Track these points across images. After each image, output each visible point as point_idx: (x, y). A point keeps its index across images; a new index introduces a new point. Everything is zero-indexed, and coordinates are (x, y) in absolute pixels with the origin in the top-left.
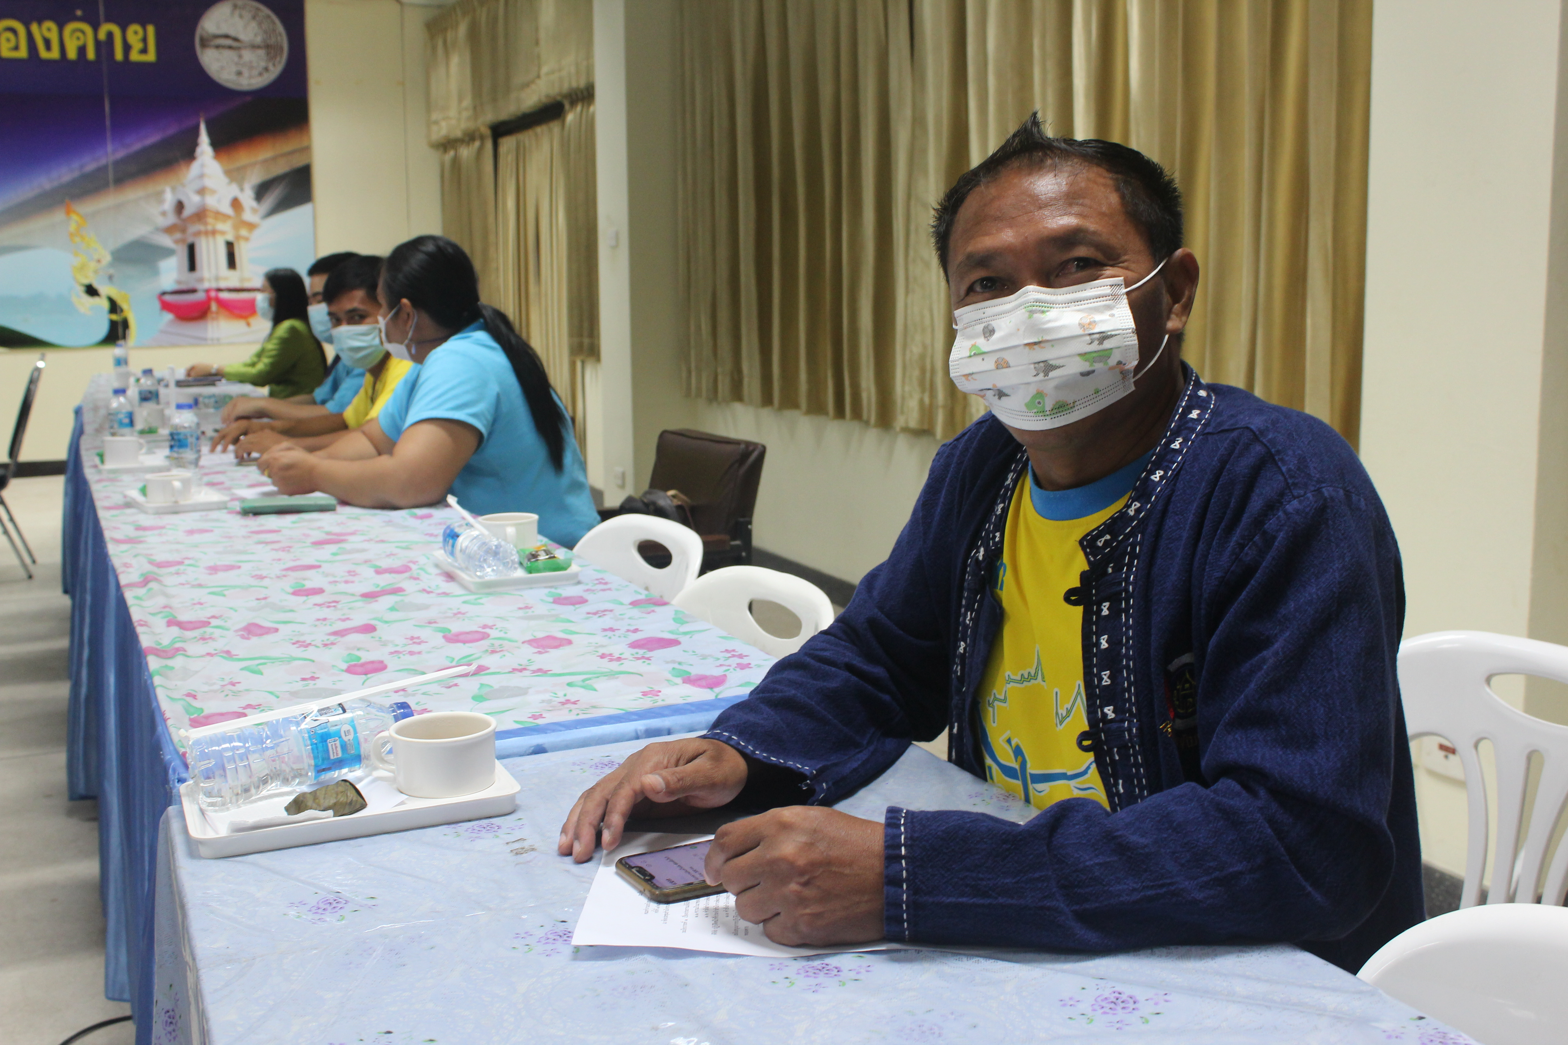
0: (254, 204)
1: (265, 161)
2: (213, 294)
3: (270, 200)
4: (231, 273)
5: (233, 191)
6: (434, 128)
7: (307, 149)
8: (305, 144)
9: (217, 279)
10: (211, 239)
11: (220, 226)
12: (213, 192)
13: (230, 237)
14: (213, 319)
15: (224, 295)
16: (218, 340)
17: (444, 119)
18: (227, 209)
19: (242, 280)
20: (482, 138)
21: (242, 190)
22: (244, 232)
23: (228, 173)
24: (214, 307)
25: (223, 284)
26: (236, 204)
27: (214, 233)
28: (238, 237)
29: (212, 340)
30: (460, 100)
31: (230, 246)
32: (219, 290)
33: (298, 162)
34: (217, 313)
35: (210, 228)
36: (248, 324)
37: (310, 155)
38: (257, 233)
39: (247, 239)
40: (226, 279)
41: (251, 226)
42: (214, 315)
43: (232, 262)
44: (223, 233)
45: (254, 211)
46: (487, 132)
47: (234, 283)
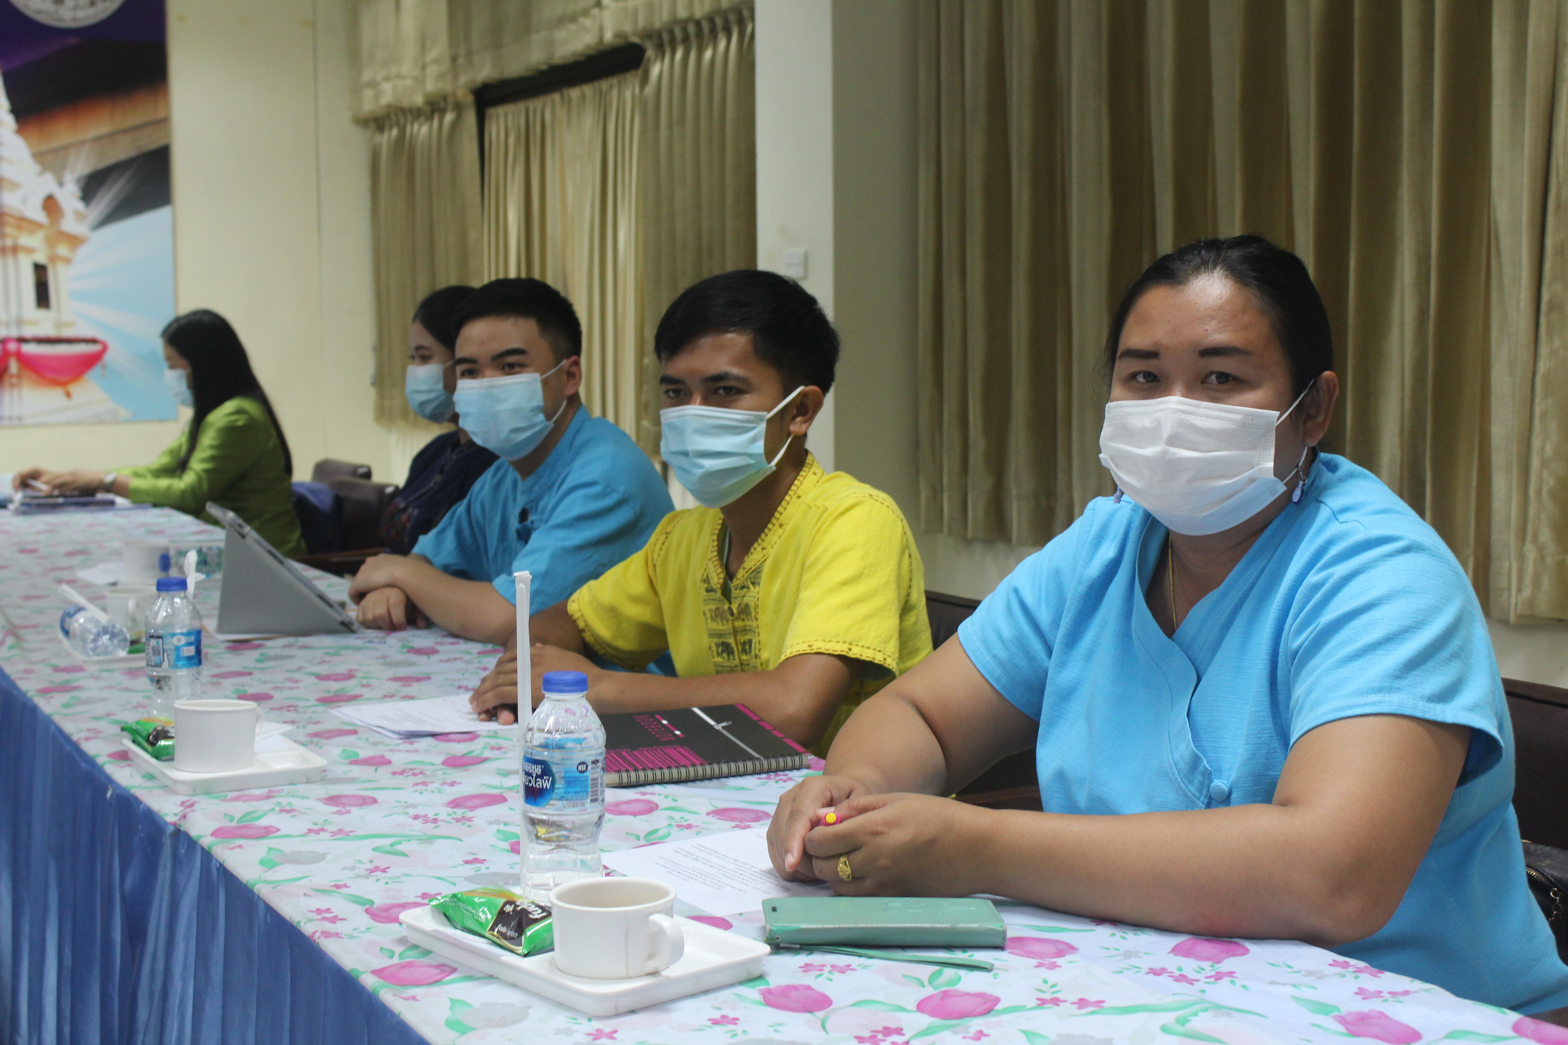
0: (80, 206)
1: (97, 139)
2: (12, 347)
3: (104, 201)
4: (42, 313)
5: (47, 184)
6: (368, 93)
7: (164, 122)
8: (161, 114)
9: (20, 322)
10: (10, 260)
11: (25, 240)
12: (16, 186)
13: (41, 258)
14: (12, 385)
15: (30, 349)
16: (20, 418)
17: (387, 79)
18: (36, 213)
19: (59, 325)
20: (459, 107)
21: (61, 184)
22: (63, 250)
23: (38, 156)
24: (13, 366)
25: (28, 332)
26: (50, 204)
27: (15, 250)
28: (54, 258)
29: (10, 418)
30: (423, 46)
31: (40, 271)
32: (22, 340)
33: (149, 142)
34: (18, 376)
35: (9, 242)
36: (68, 395)
37: (168, 133)
38: (83, 251)
39: (67, 261)
40: (34, 323)
41: (75, 241)
42: (14, 380)
43: (43, 298)
44: (30, 251)
45: (79, 216)
46: (470, 99)
47: (46, 329)
